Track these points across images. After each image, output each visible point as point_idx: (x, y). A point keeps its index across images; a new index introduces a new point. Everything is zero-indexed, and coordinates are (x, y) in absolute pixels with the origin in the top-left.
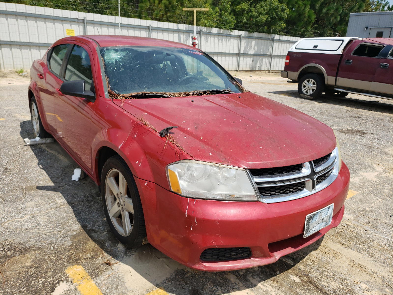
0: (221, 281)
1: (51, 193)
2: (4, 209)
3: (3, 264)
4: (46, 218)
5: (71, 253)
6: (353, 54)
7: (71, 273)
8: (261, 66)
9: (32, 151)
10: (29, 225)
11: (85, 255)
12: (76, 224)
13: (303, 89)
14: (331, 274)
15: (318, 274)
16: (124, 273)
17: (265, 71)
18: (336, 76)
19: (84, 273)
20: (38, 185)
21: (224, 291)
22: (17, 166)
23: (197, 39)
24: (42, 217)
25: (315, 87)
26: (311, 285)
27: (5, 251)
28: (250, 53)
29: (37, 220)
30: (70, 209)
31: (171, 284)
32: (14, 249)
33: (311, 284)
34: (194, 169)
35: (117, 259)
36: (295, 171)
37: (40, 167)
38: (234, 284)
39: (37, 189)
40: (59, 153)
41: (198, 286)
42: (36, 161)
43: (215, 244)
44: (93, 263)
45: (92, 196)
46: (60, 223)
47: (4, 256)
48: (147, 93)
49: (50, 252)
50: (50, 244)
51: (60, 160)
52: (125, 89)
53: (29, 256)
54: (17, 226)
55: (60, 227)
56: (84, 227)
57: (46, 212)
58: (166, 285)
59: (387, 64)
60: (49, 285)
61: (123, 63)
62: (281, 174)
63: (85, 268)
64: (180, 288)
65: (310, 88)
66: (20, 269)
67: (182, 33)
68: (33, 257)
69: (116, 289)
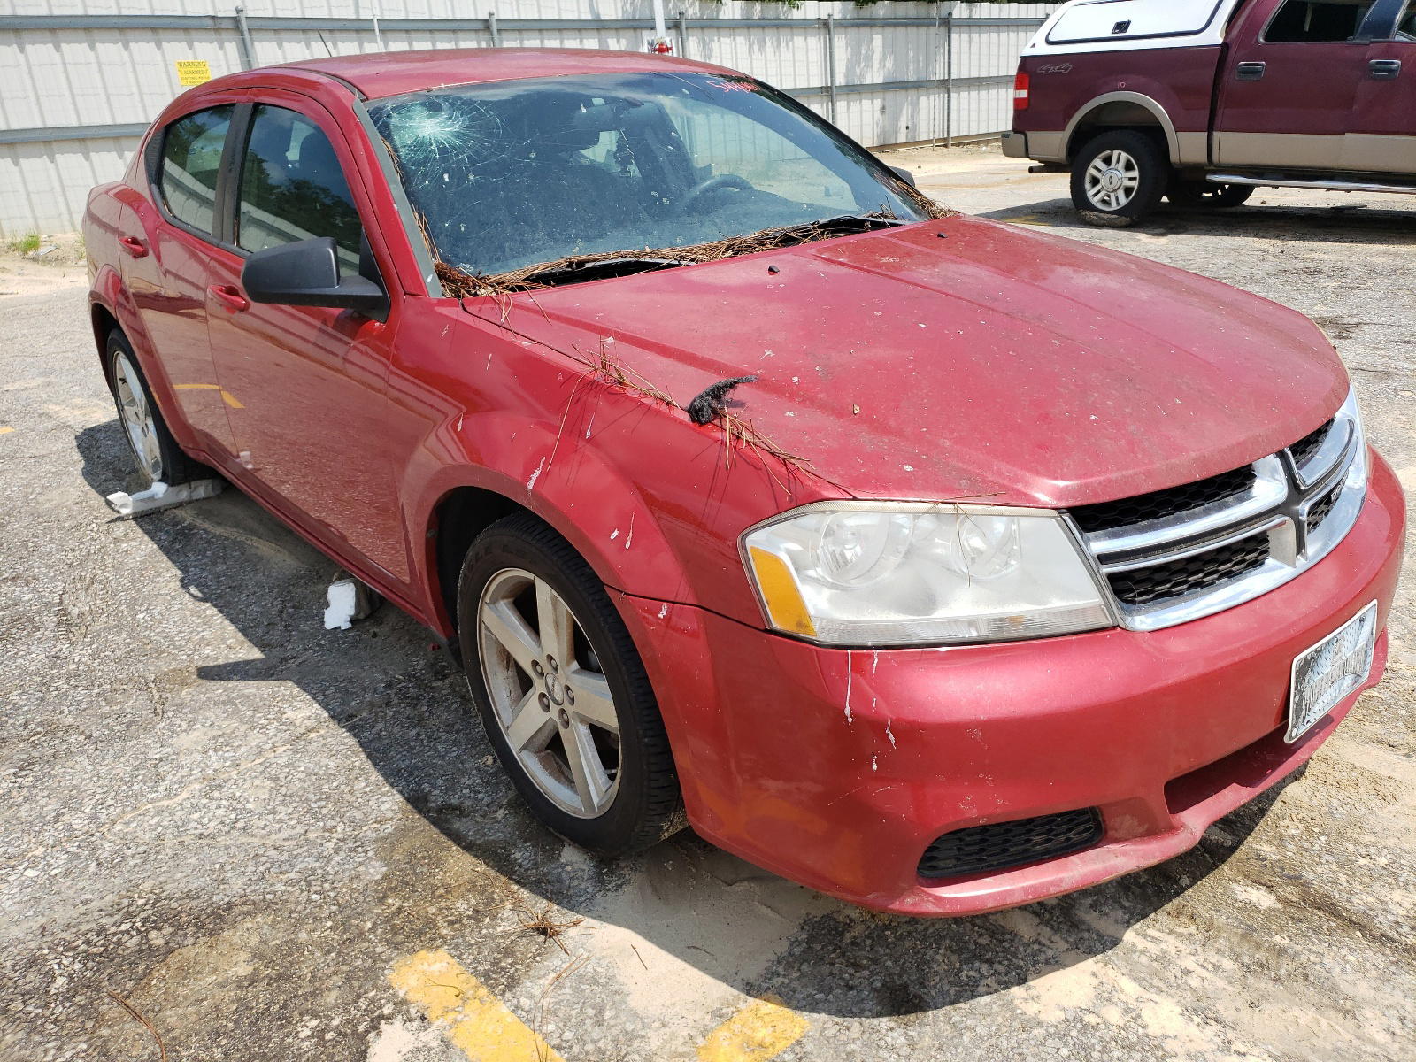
0: (984, 941)
1: (258, 688)
2: (95, 769)
3: (143, 983)
4: (264, 787)
5: (393, 908)
6: (1265, 40)
7: (413, 982)
8: (915, 125)
9: (146, 538)
10: (205, 821)
11: (448, 909)
12: (383, 795)
13: (1090, 192)
14: (1383, 861)
15: (1334, 867)
16: (612, 957)
17: (929, 141)
18: (1210, 130)
19: (462, 977)
20: (201, 664)
21: (1006, 978)
22: (103, 600)
23: (671, 49)
24: (248, 784)
25: (1134, 179)
26: (1320, 913)
27: (139, 932)
28: (868, 81)
29: (233, 797)
30: (346, 740)
31: (798, 979)
32: (173, 919)
33: (1319, 909)
34: (850, 536)
35: (572, 909)
36: (1231, 495)
37: (191, 595)
38: (1036, 947)
39: (200, 681)
40: (252, 532)
41: (903, 971)
42: (170, 574)
43: (974, 813)
44: (485, 936)
45: (418, 680)
46: (320, 799)
47: (141, 951)
48: (588, 261)
49: (311, 913)
50: (302, 883)
51: (261, 558)
52: (498, 255)
53: (236, 939)
54: (160, 829)
55: (325, 811)
56: (417, 801)
57: (258, 761)
58: (783, 983)
59: (1392, 63)
60: (340, 1042)
61: (470, 152)
62: (1184, 513)
63: (459, 957)
64: (838, 986)
65: (1115, 183)
66: (214, 996)
67: (613, 32)
68: (254, 941)
69: (599, 1024)
